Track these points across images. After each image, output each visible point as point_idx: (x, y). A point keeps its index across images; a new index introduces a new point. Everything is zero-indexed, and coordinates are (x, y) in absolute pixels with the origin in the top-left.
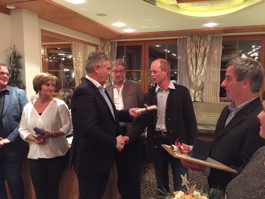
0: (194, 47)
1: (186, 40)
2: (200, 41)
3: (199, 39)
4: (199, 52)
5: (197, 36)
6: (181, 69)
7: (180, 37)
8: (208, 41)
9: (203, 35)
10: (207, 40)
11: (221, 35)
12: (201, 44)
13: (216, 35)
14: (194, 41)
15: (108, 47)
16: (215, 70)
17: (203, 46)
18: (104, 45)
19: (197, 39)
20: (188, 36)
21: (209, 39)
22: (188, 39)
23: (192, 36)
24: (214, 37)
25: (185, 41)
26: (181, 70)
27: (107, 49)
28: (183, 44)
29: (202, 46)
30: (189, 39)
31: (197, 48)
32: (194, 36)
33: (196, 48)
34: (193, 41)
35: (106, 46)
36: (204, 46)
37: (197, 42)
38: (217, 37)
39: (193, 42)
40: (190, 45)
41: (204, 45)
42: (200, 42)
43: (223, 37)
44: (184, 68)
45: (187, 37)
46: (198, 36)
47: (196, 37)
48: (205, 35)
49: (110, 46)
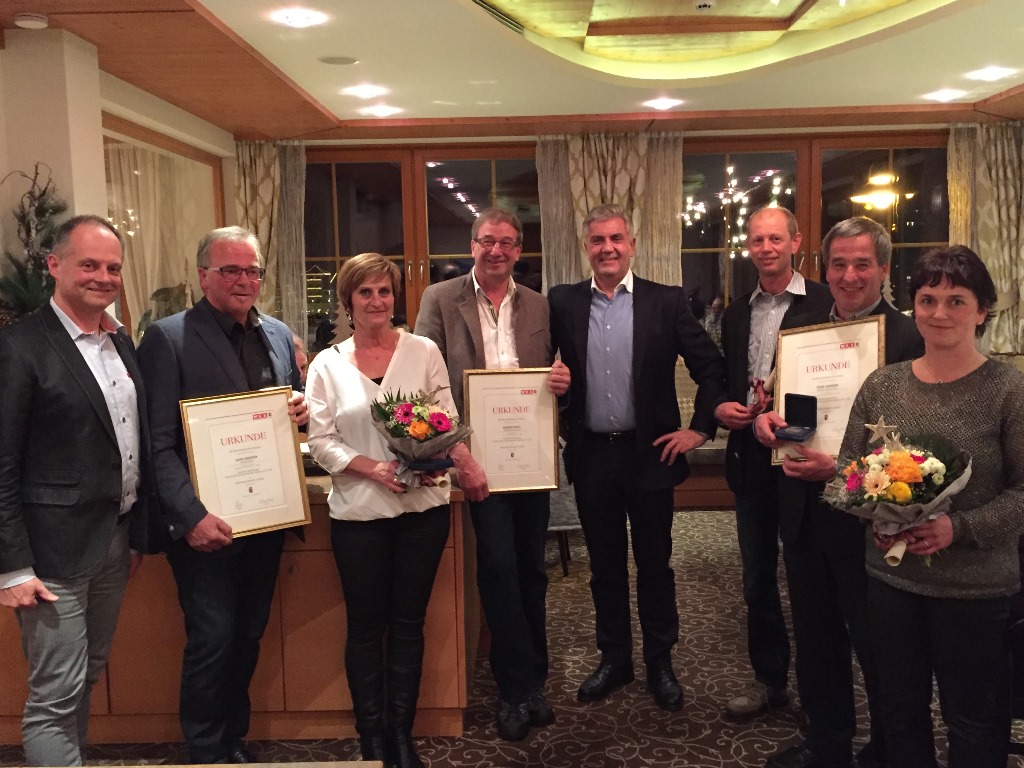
0: (596, 173)
1: (567, 148)
2: (614, 153)
3: (611, 147)
4: (613, 192)
5: (603, 135)
6: (552, 249)
7: (543, 138)
8: (638, 155)
9: (623, 134)
10: (637, 151)
11: (677, 134)
12: (619, 166)
13: (663, 134)
14: (593, 152)
15: (267, 168)
16: (665, 251)
17: (623, 171)
18: (253, 161)
19: (602, 145)
20: (573, 135)
21: (643, 147)
22: (571, 147)
23: (586, 137)
24: (658, 140)
25: (561, 154)
26: (552, 254)
27: (267, 174)
28: (556, 160)
29: (620, 170)
30: (576, 146)
31: (606, 176)
32: (593, 134)
33: (603, 178)
34: (589, 152)
35: (260, 163)
36: (626, 169)
37: (603, 157)
38: (666, 140)
39: (590, 156)
40: (581, 167)
41: (629, 166)
42: (614, 158)
43: (686, 141)
44: (563, 245)
45: (569, 137)
46: (606, 137)
47: (599, 137)
48: (629, 135)
49: (277, 162)
